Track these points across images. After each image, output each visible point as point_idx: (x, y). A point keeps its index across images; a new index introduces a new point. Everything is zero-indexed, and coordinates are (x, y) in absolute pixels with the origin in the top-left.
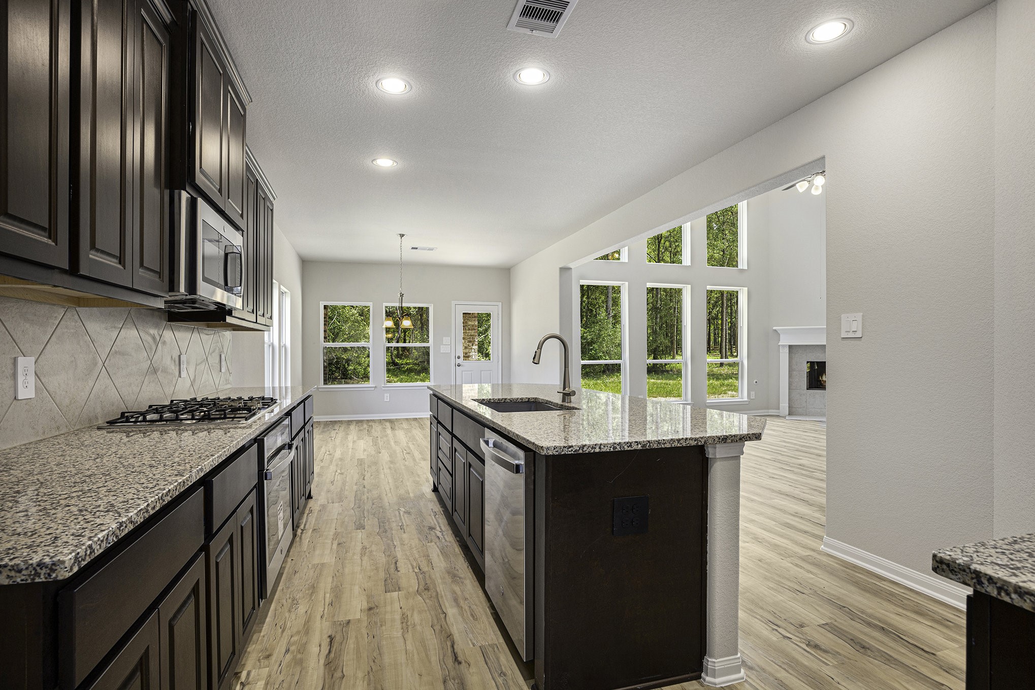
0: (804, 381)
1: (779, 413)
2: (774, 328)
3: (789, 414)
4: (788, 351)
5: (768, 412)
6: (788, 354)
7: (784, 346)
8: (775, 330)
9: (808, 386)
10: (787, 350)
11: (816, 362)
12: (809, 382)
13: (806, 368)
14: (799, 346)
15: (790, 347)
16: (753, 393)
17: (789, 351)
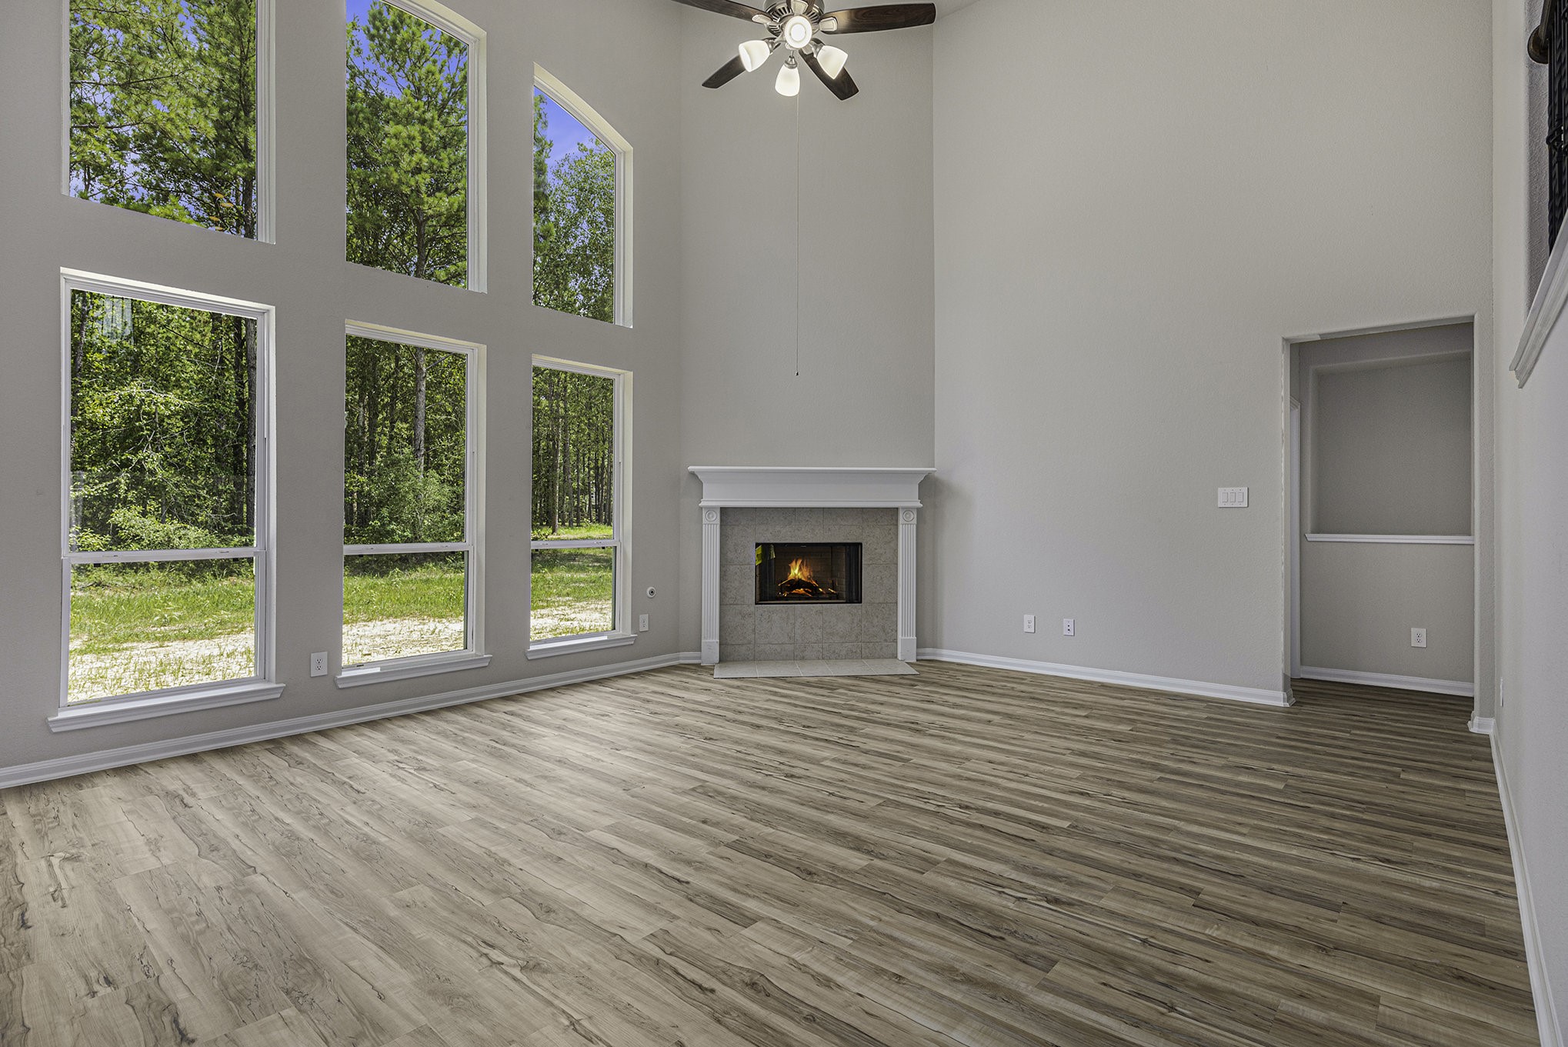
0: (749, 586)
1: (700, 658)
2: (691, 468)
3: (721, 661)
4: (718, 521)
5: (678, 659)
6: (718, 526)
7: (710, 509)
8: (693, 474)
9: (758, 597)
10: (716, 518)
11: (774, 544)
12: (760, 587)
13: (754, 557)
14: (741, 508)
15: (724, 511)
16: (644, 618)
17: (721, 520)
